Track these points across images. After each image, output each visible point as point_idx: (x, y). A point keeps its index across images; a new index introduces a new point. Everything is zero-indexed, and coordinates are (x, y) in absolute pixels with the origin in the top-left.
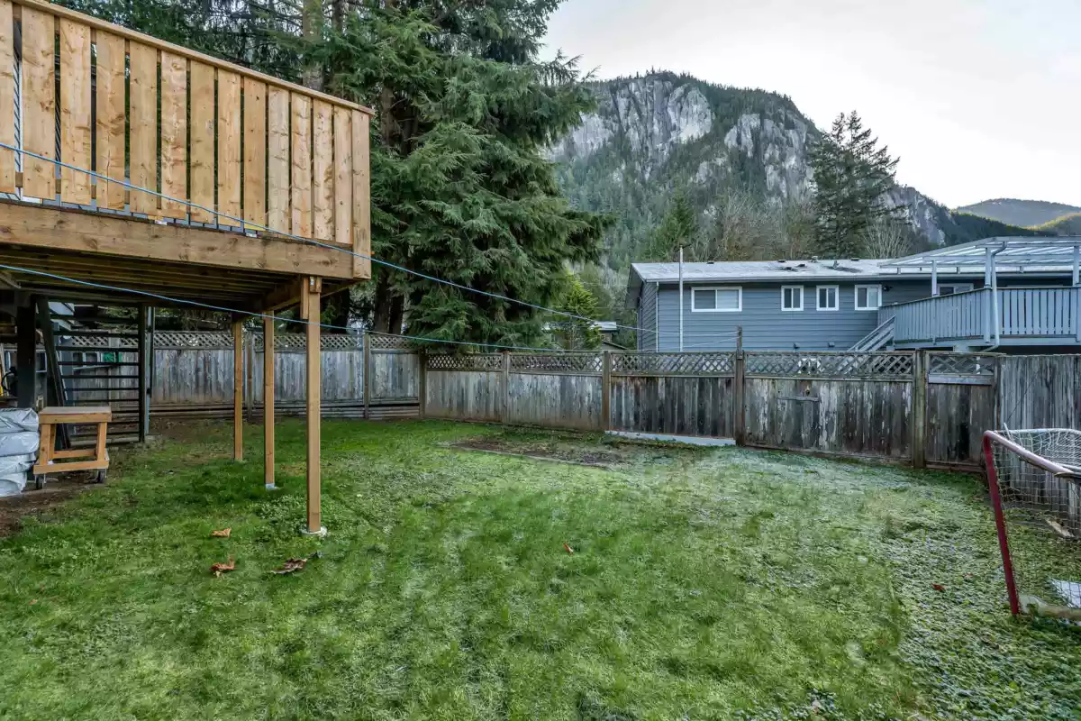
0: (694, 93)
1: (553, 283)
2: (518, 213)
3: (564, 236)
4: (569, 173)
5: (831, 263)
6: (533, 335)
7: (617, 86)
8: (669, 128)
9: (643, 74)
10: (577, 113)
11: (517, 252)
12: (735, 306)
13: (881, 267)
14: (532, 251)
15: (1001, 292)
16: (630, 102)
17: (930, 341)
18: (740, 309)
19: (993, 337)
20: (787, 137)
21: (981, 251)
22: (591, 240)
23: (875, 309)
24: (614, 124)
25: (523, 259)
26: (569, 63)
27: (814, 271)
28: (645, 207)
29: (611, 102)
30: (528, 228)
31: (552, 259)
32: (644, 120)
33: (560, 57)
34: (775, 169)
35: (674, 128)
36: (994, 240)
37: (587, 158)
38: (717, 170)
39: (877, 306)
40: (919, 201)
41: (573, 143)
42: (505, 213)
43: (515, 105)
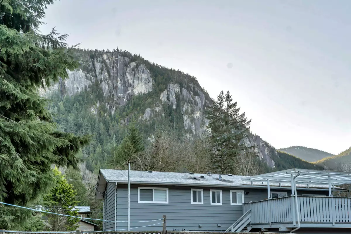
0: (142, 67)
1: (42, 181)
2: (17, 130)
3: (52, 149)
4: (61, 104)
5: (217, 176)
6: (25, 218)
7: (94, 55)
8: (127, 85)
9: (111, 50)
10: (65, 70)
11: (16, 157)
12: (165, 200)
13: (243, 180)
14: (28, 157)
15: (299, 198)
16: (103, 66)
17: (268, 224)
18: (167, 202)
19: (297, 223)
20: (195, 100)
21: (289, 175)
22: (72, 152)
23: (240, 204)
24: (92, 78)
25: (20, 162)
26: (60, 37)
27: (209, 180)
28: (112, 132)
29: (91, 64)
30: (25, 141)
31: (43, 163)
32: (112, 78)
33: (54, 33)
34: (189, 117)
35: (130, 85)
36: (294, 170)
37: (73, 96)
38: (156, 114)
39: (242, 203)
40: (262, 144)
41: (65, 85)
42: (7, 129)
43: (20, 58)
